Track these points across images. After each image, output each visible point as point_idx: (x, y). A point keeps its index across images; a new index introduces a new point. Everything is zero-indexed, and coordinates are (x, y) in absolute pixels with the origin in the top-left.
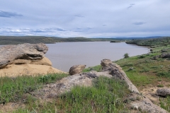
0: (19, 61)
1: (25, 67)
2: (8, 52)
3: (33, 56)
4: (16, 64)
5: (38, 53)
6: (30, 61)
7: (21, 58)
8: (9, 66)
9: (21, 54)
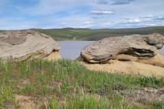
0: (123, 56)
1: (129, 66)
2: (112, 45)
3: (140, 51)
4: (120, 60)
5: (148, 47)
6: (136, 58)
7: (125, 53)
8: (111, 61)
9: (125, 48)
